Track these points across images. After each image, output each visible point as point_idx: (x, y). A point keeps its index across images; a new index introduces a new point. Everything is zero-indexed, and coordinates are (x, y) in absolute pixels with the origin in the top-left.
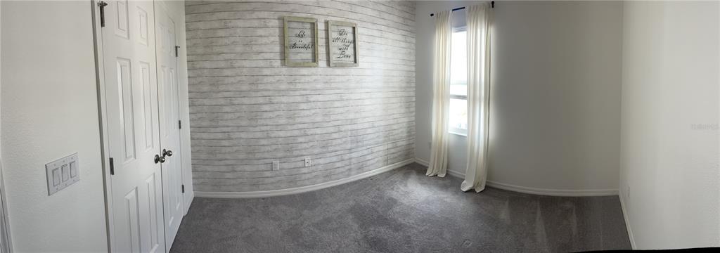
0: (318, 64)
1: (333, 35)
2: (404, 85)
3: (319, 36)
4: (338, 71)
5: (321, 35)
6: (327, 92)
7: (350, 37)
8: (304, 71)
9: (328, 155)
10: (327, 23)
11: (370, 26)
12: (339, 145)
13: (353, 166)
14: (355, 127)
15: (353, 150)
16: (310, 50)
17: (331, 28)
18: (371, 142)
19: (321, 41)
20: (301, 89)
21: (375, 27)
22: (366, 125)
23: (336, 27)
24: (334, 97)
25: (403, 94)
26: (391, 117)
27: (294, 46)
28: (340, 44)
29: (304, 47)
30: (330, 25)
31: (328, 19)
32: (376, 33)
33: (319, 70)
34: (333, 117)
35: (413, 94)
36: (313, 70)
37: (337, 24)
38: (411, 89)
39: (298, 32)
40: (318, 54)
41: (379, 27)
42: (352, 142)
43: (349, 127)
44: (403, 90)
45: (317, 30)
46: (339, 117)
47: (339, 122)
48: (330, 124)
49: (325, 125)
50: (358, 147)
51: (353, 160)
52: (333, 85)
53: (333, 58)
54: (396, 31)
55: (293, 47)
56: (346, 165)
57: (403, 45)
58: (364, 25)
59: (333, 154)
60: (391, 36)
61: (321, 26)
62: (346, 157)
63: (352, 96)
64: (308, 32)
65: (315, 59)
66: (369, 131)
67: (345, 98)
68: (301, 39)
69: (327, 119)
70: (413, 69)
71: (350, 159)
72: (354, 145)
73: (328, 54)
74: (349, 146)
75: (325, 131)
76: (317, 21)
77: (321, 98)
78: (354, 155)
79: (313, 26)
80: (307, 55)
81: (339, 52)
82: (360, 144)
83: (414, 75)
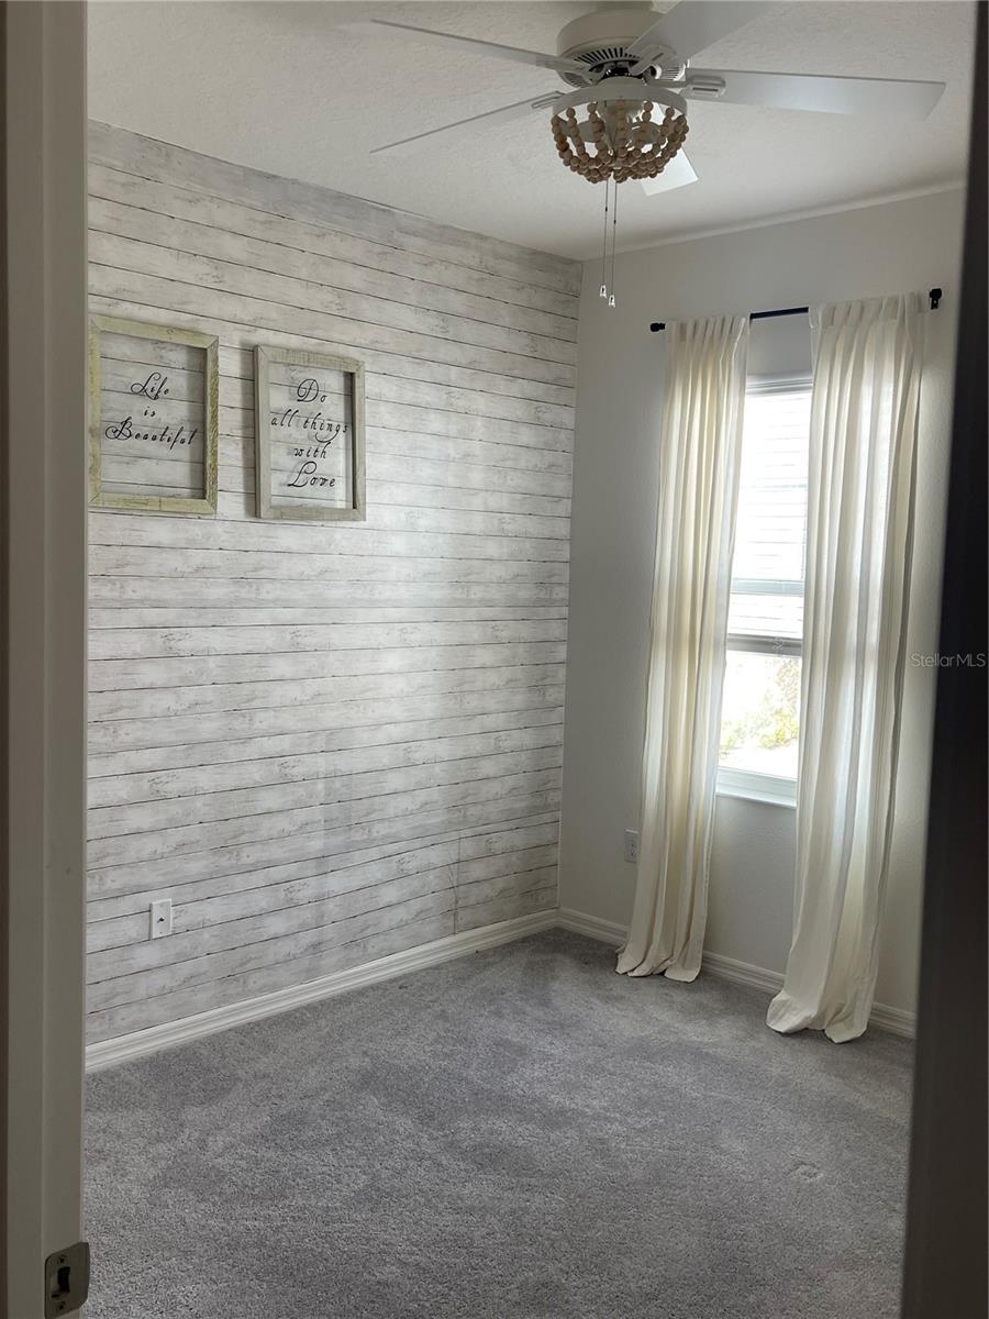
0: (214, 505)
1: (275, 398)
2: (525, 594)
3: (221, 401)
4: (289, 536)
5: (229, 394)
6: (245, 616)
7: (334, 409)
8: (159, 531)
9: (239, 882)
10: (251, 353)
11: (408, 367)
12: (282, 836)
13: (329, 932)
14: (343, 763)
15: (332, 863)
16: (184, 452)
17: (268, 373)
18: (400, 827)
19: (229, 419)
20: (144, 603)
21: (424, 372)
22: (385, 757)
23: (282, 369)
24: (268, 639)
25: (525, 630)
26: (475, 726)
27: (123, 429)
28: (296, 433)
29: (162, 436)
30: (262, 362)
31: (258, 337)
32: (429, 395)
33: (219, 528)
34: (264, 721)
35: (558, 630)
36: (193, 529)
37: (292, 359)
38: (554, 612)
39: (139, 376)
40: (215, 469)
41: (439, 372)
42: (330, 826)
43: (321, 764)
44: (521, 613)
45: (216, 374)
46: (288, 720)
47: (284, 744)
48: (251, 750)
49: (233, 752)
50: (348, 849)
51: (330, 905)
52: (269, 591)
53: (273, 486)
54: (502, 384)
55: (118, 434)
56: (304, 928)
57: (526, 436)
58: (386, 363)
59: (258, 878)
60: (480, 403)
61: (229, 364)
62: (307, 891)
63: (336, 636)
64: (179, 382)
65: (202, 486)
66: (395, 781)
67: (308, 641)
68: (154, 406)
69: (239, 725)
70: (563, 528)
71: (320, 899)
72: (338, 840)
73: (253, 468)
74: (316, 844)
75: (229, 780)
76: (215, 344)
77: (217, 640)
78: (335, 883)
79: (201, 361)
80: (175, 469)
81: (291, 462)
82: (358, 836)
83: (566, 556)
